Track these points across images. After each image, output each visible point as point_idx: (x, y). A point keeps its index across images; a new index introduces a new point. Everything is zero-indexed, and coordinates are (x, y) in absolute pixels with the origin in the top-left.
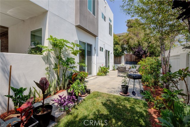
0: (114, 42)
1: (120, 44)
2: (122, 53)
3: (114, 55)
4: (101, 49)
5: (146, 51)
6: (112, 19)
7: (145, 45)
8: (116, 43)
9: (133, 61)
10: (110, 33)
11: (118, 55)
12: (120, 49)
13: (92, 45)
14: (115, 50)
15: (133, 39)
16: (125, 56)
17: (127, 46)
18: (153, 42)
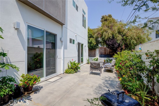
0: (89, 36)
1: (94, 37)
2: (96, 46)
3: (89, 48)
4: (72, 41)
5: (120, 44)
6: (86, 12)
7: (120, 37)
8: (90, 36)
9: (107, 54)
10: (84, 25)
11: (93, 48)
12: (94, 42)
13: (56, 35)
14: (90, 43)
15: (107, 32)
16: (100, 49)
17: (101, 39)
18: (127, 34)
